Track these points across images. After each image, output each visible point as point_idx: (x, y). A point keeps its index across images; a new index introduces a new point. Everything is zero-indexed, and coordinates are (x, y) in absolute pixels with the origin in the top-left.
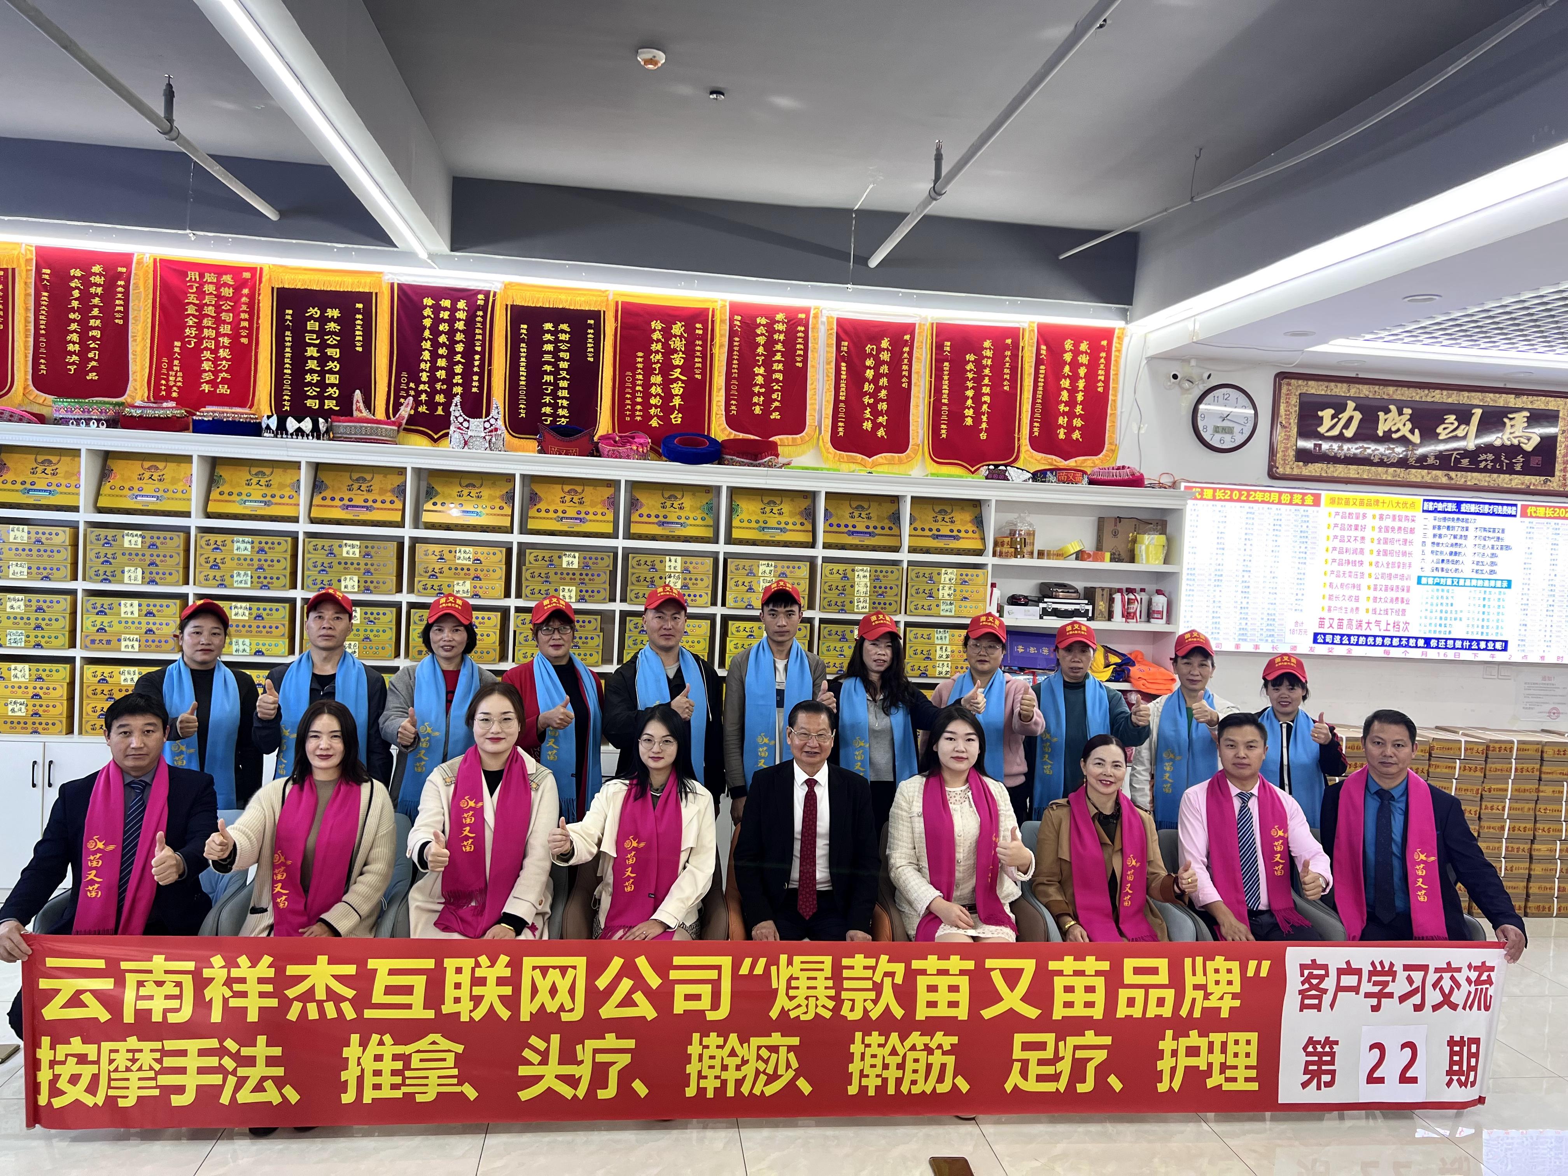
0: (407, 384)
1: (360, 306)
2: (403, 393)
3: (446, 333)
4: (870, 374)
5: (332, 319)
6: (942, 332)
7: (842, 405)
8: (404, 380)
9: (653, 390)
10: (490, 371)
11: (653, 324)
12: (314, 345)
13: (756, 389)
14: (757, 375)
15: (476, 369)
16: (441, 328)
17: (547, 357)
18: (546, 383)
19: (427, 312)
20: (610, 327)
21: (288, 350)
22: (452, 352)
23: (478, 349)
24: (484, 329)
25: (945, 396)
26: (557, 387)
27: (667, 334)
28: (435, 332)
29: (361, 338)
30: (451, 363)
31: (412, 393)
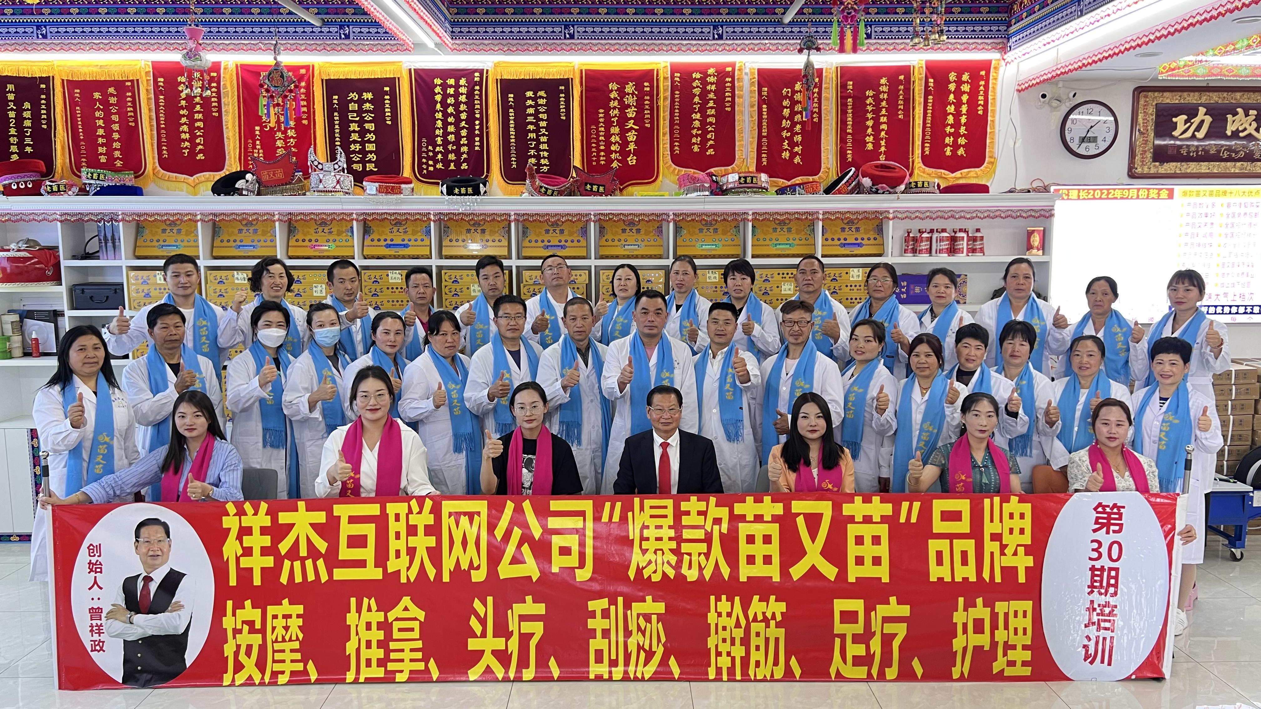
0: (427, 147)
1: (387, 89)
2: (424, 155)
3: (452, 105)
4: (786, 112)
5: (367, 101)
6: (845, 74)
7: (764, 140)
8: (424, 144)
9: (613, 139)
10: (487, 133)
11: (610, 86)
12: (355, 122)
13: (694, 132)
14: (695, 120)
15: (477, 132)
16: (449, 101)
17: (530, 119)
18: (531, 139)
19: (438, 90)
20: (577, 91)
21: (337, 127)
22: (458, 120)
23: (478, 116)
24: (481, 100)
25: (849, 127)
26: (539, 142)
27: (622, 93)
28: (445, 105)
29: (389, 114)
30: (458, 129)
31: (431, 154)
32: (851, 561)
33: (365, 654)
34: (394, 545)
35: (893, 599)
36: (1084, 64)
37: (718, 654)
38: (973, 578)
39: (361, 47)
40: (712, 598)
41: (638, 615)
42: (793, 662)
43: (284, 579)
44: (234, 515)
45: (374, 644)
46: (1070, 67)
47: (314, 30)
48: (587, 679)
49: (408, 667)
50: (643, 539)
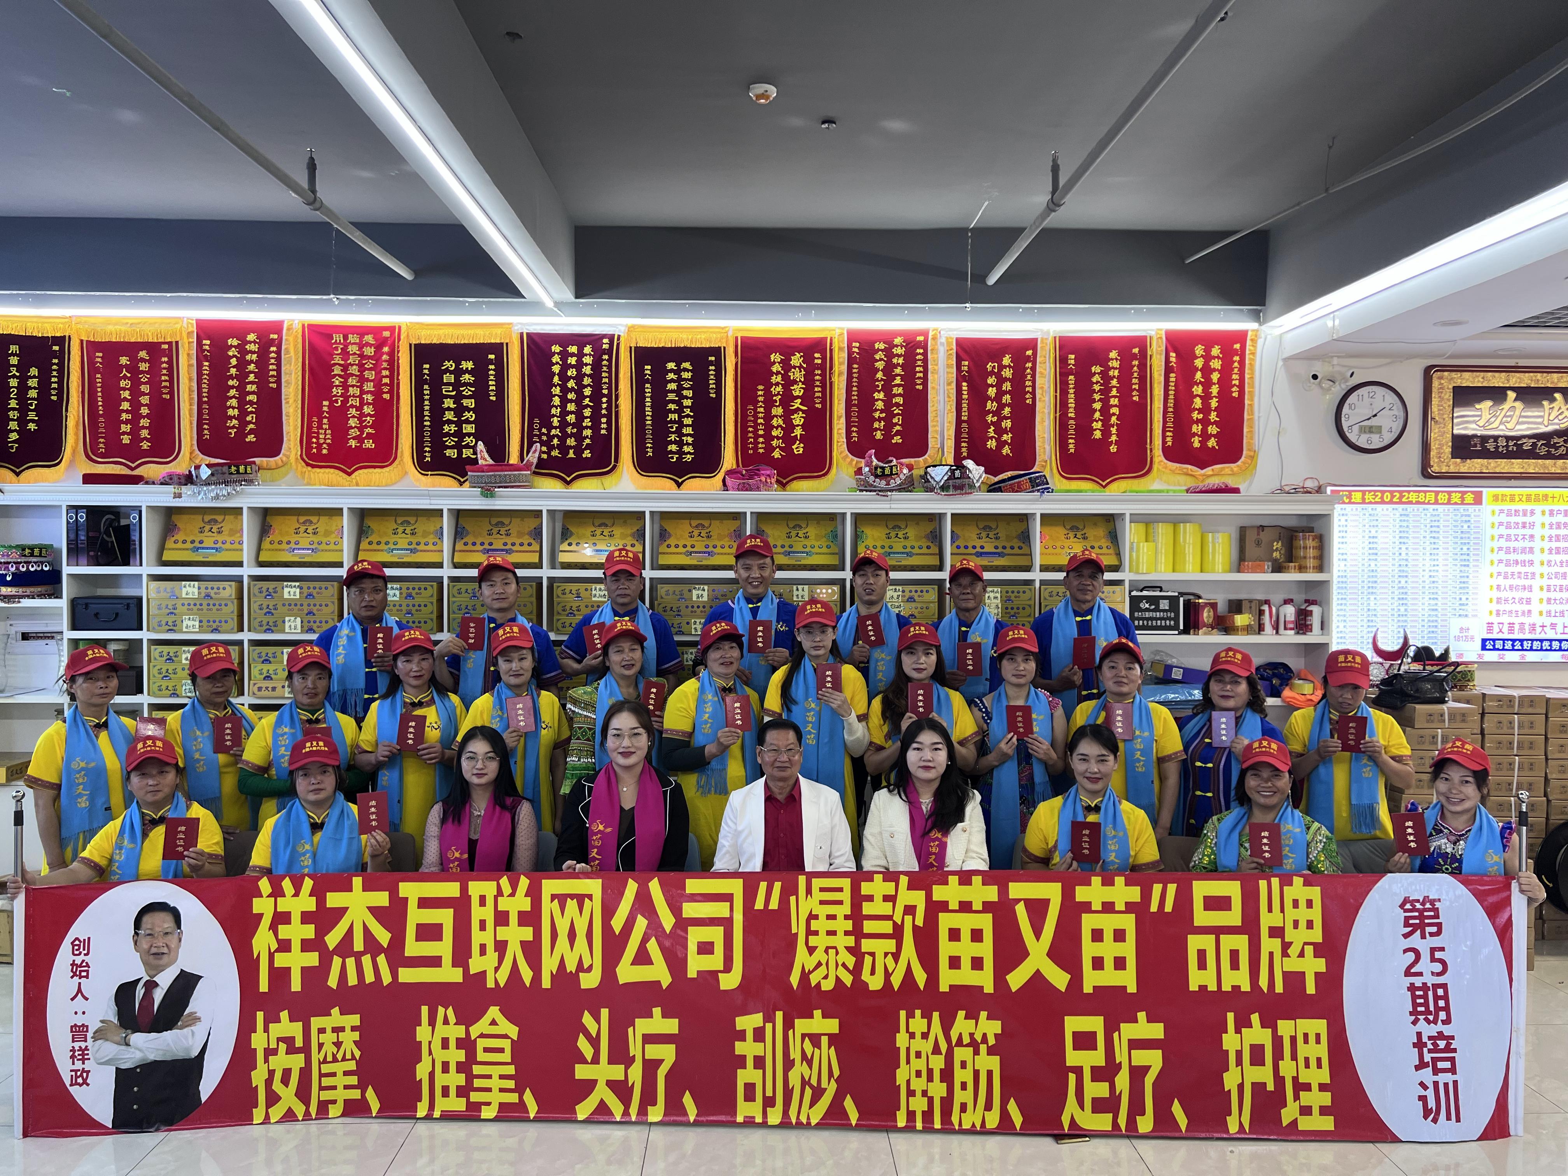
0: (540, 430)
1: (492, 357)
2: (536, 439)
3: (574, 378)
4: (992, 392)
5: (467, 371)
6: (1065, 345)
7: (964, 425)
8: (536, 426)
9: (775, 422)
10: (617, 413)
11: (772, 357)
12: (450, 397)
13: (877, 415)
14: (878, 400)
15: (604, 412)
16: (569, 373)
17: (671, 396)
18: (671, 422)
19: (556, 359)
20: (730, 363)
21: (427, 403)
22: (580, 397)
23: (605, 392)
24: (610, 372)
25: (1071, 410)
26: (681, 425)
27: (786, 365)
28: (564, 378)
29: (494, 388)
30: (580, 407)
31: (544, 438)
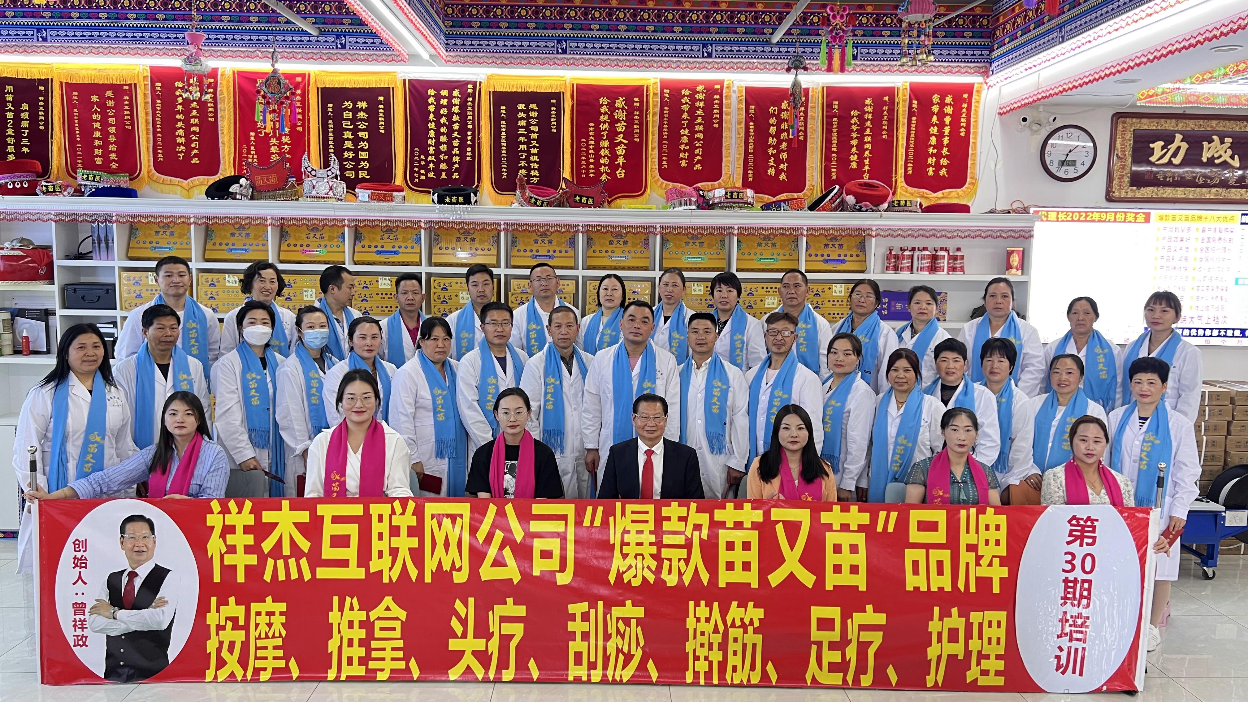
0: (419, 156)
1: (381, 98)
2: (416, 164)
3: (445, 116)
4: (773, 130)
5: (362, 109)
6: (831, 94)
7: (751, 156)
8: (417, 154)
9: (602, 153)
10: (479, 144)
11: (601, 100)
12: (349, 130)
13: (682, 147)
14: (683, 135)
15: (469, 143)
16: (442, 112)
17: (521, 131)
18: (521, 151)
19: (431, 100)
20: (568, 105)
21: (331, 134)
22: (451, 131)
23: (470, 127)
24: (473, 111)
25: (834, 146)
26: (529, 154)
27: (612, 107)
28: (438, 116)
29: (383, 123)
30: (451, 139)
31: (423, 163)
32: (829, 569)
33: (347, 652)
34: (376, 545)
35: (869, 608)
36: (1064, 89)
37: (696, 658)
38: (948, 588)
39: (357, 56)
40: (691, 603)
41: (618, 619)
42: (770, 667)
43: (267, 577)
44: (219, 513)
45: (356, 643)
46: (1051, 92)
47: (311, 39)
48: (565, 681)
49: (389, 665)
50: (624, 543)
